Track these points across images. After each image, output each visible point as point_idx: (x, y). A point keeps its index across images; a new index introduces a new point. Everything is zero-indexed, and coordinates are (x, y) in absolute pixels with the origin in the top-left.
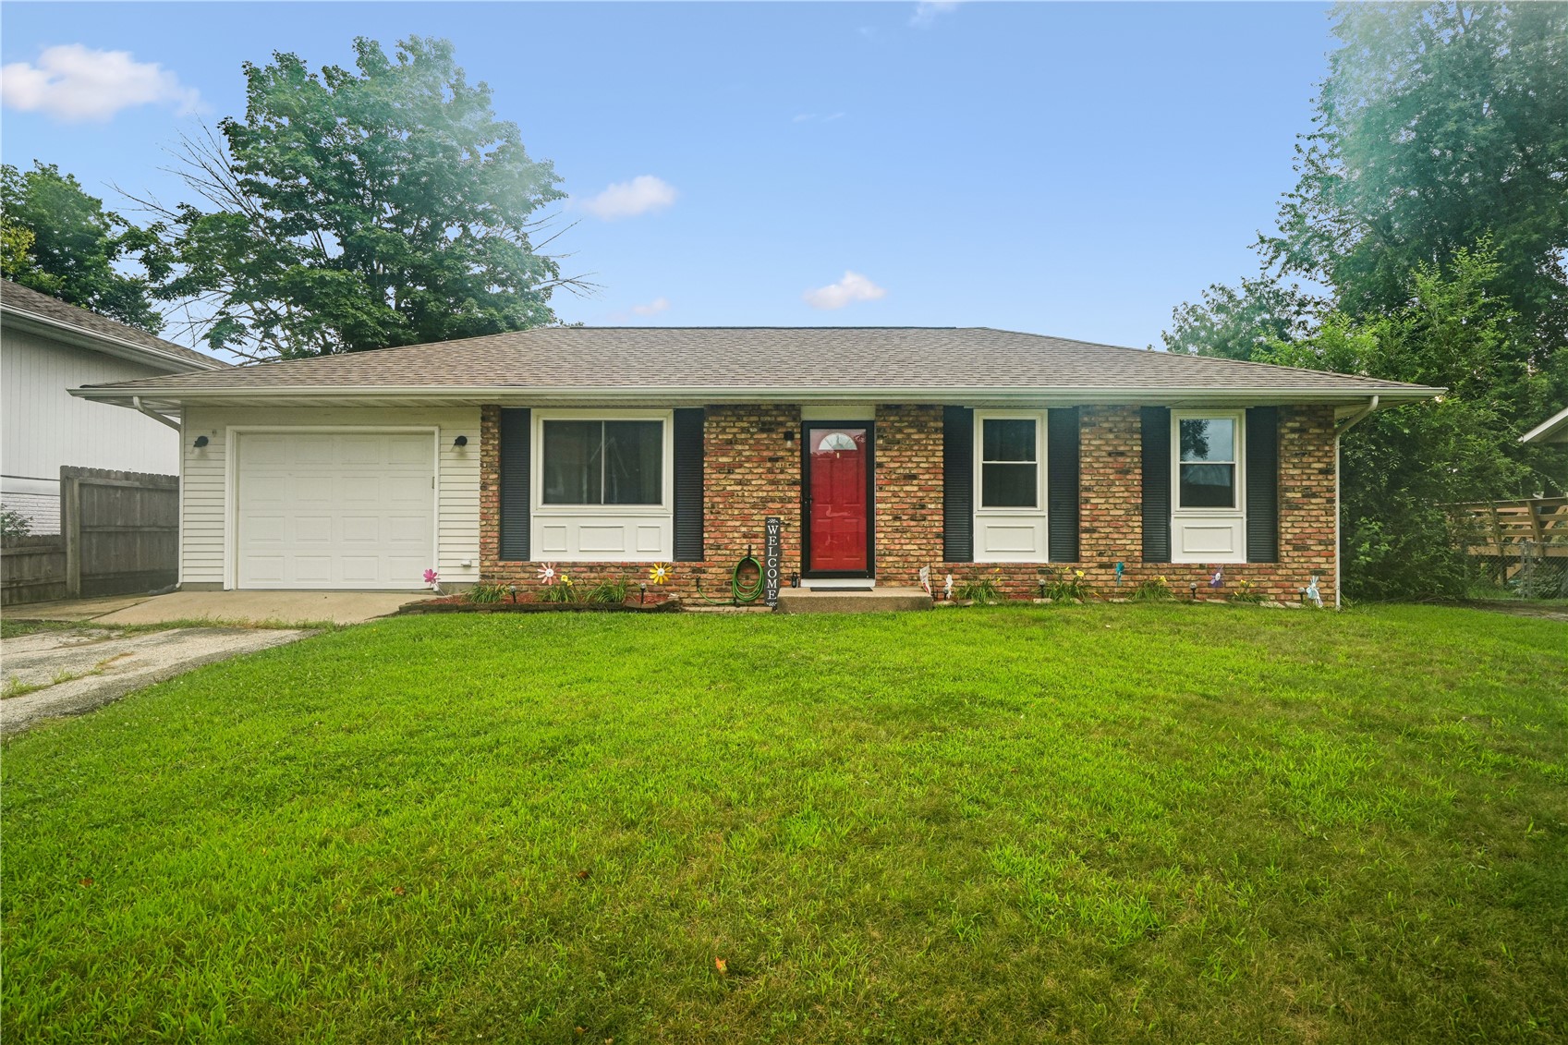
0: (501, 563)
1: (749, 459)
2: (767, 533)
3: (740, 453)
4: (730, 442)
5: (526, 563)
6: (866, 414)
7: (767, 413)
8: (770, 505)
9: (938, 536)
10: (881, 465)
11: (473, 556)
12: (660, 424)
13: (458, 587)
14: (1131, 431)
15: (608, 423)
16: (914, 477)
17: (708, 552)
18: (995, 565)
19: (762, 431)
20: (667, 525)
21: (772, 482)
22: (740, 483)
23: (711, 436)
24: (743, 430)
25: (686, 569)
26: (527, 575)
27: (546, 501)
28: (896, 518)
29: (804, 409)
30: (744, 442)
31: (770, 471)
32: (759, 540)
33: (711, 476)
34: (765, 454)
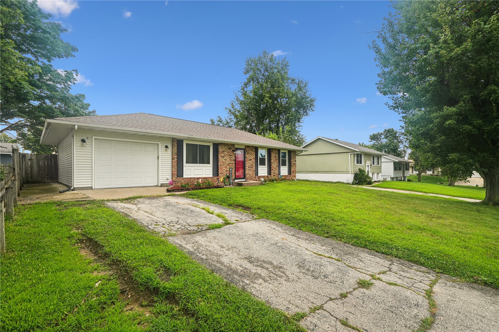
0: (178, 178)
1: (227, 155)
2: (230, 171)
3: (225, 153)
4: (223, 151)
5: (182, 178)
6: (243, 147)
7: (229, 146)
8: (230, 165)
9: (254, 171)
10: (247, 157)
11: (169, 177)
12: (209, 146)
13: (165, 184)
14: (277, 153)
15: (199, 145)
16: (251, 160)
17: (220, 175)
18: (262, 176)
19: (229, 149)
20: (211, 169)
21: (230, 160)
22: (225, 160)
23: (220, 150)
24: (226, 149)
25: (215, 178)
26: (184, 181)
27: (186, 163)
28: (249, 168)
29: (235, 145)
30: (226, 151)
31: (230, 158)
32: (228, 172)
33: (220, 158)
34: (229, 154)
